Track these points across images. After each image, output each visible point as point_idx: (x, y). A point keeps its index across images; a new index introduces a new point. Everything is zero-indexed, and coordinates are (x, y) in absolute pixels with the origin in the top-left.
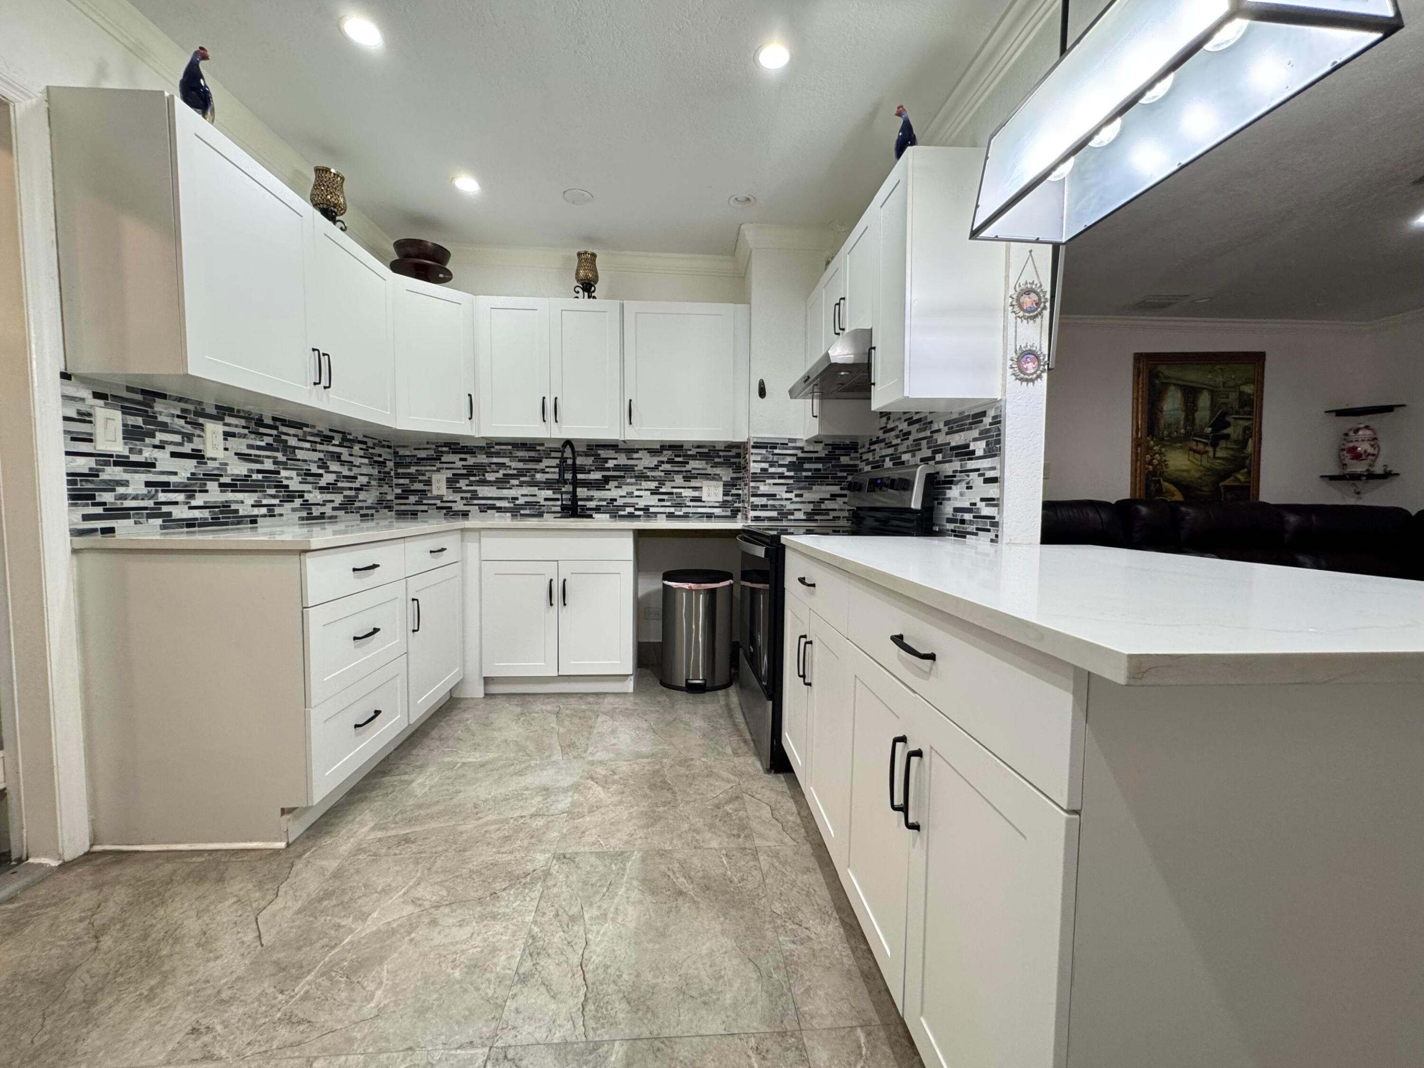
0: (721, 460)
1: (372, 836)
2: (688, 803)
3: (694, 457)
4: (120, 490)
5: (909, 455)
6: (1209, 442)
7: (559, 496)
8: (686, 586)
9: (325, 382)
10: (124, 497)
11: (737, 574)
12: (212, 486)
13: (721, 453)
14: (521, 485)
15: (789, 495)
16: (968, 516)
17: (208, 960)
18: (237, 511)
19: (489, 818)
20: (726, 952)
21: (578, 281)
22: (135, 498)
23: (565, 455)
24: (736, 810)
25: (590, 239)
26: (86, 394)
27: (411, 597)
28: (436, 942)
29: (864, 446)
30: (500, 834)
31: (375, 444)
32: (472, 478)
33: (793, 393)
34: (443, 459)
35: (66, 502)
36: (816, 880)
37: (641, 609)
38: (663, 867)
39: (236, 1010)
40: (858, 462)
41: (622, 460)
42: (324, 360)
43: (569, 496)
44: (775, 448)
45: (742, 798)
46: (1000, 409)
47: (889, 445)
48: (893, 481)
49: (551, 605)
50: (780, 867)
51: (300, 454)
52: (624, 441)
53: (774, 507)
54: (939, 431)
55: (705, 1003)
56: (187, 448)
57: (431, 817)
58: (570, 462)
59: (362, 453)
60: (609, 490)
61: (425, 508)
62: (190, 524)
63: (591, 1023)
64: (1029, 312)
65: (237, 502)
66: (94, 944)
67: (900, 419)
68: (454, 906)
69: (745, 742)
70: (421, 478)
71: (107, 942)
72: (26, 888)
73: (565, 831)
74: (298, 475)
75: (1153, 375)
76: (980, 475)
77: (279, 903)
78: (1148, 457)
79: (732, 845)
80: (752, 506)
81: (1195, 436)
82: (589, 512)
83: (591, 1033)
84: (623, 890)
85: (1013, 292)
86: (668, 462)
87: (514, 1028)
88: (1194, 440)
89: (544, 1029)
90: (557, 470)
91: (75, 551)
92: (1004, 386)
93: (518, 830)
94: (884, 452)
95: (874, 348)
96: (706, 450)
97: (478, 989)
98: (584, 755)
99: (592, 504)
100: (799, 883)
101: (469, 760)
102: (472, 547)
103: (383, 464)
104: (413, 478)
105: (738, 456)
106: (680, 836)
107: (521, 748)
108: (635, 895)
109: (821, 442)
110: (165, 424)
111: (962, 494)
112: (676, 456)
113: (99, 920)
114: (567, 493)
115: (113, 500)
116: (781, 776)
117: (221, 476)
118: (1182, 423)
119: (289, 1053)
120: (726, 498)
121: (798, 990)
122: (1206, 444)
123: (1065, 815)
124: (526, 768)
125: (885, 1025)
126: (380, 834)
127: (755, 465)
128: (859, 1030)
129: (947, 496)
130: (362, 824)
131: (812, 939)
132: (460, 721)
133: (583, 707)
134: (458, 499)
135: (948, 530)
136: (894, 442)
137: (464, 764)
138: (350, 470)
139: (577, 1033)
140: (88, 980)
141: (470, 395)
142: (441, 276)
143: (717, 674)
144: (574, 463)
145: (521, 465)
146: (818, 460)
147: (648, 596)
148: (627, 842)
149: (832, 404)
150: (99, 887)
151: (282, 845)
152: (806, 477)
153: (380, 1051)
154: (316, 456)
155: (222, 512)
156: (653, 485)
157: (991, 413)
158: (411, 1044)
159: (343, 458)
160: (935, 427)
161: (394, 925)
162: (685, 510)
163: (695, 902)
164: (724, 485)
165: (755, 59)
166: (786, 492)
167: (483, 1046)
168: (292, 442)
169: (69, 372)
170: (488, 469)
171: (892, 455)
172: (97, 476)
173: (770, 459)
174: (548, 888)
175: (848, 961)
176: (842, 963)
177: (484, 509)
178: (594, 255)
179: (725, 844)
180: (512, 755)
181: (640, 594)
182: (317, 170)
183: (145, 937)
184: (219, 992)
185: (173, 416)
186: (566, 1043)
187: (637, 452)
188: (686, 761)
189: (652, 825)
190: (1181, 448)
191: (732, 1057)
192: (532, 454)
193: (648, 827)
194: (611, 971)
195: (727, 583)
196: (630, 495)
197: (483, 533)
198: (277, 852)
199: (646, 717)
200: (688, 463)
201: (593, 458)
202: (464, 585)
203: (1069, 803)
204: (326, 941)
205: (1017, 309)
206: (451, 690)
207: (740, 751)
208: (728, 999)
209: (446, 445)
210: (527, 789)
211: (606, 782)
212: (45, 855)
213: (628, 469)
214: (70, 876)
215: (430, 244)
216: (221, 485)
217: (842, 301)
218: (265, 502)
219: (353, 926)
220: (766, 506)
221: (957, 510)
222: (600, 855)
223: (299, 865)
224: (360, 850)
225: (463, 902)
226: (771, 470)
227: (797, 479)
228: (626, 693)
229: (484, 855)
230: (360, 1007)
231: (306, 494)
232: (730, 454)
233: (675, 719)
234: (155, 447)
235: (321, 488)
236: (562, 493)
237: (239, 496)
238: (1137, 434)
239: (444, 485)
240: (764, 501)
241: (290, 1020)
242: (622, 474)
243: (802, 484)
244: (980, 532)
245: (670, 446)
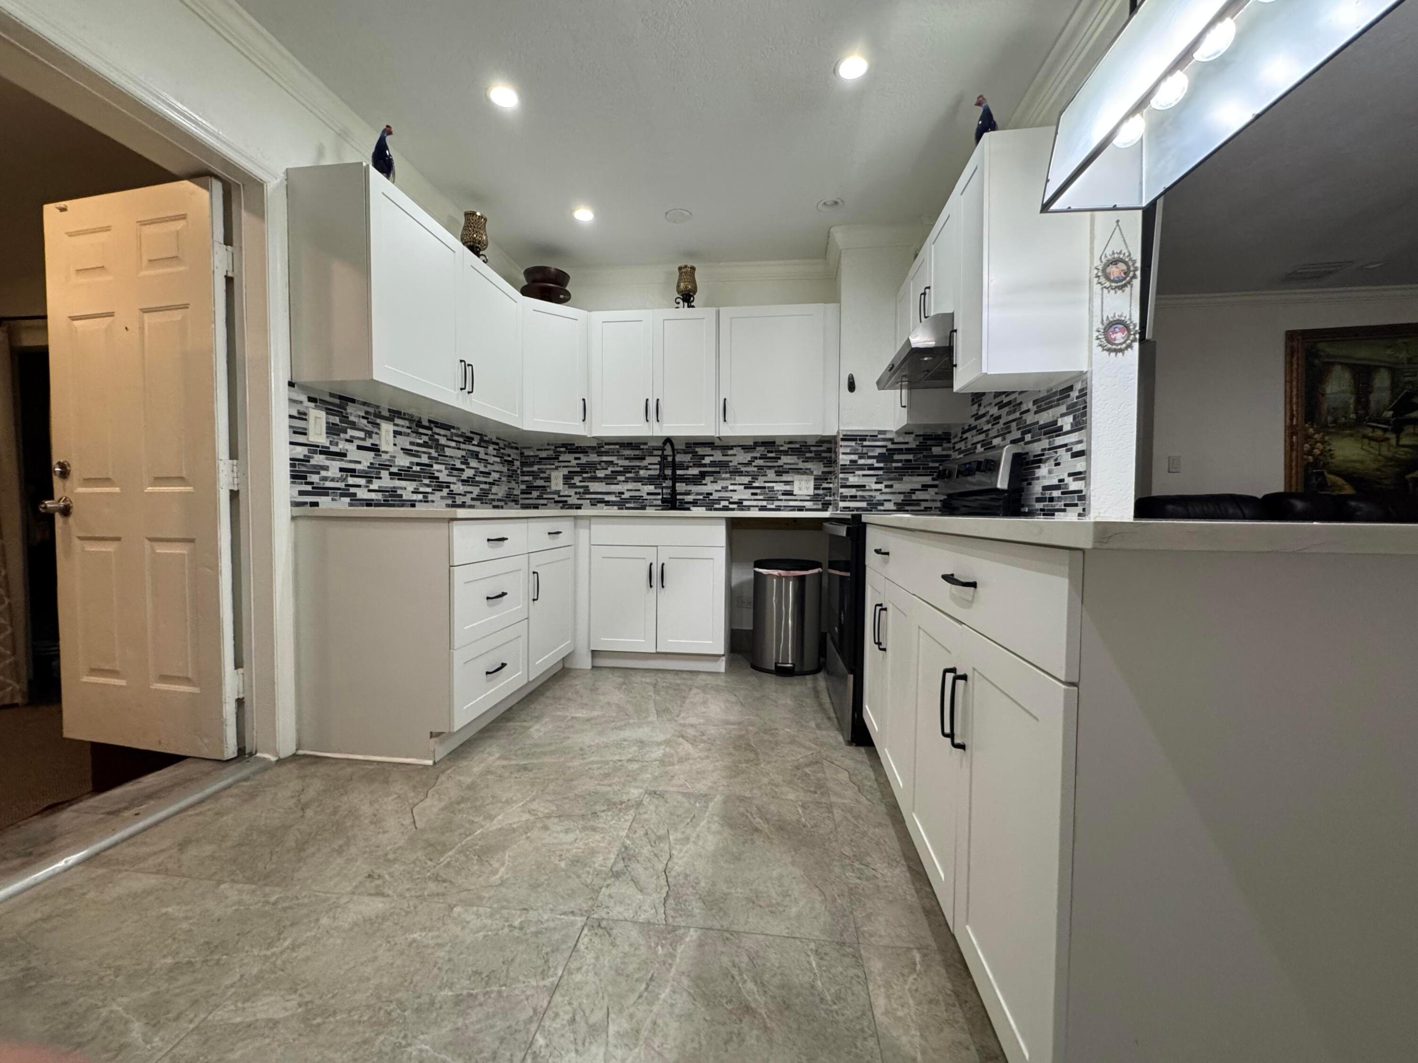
0: (812, 455)
1: (498, 763)
2: (769, 762)
3: (786, 453)
4: (324, 473)
5: (1000, 439)
6: (1390, 428)
7: (659, 491)
8: (775, 572)
9: (468, 388)
10: (325, 479)
11: (826, 564)
12: (384, 474)
13: (813, 449)
14: (626, 481)
15: (878, 486)
16: (1056, 494)
17: (379, 833)
18: (401, 496)
19: (592, 759)
20: (794, 878)
21: (679, 292)
22: (333, 480)
23: (666, 453)
24: (814, 772)
25: (691, 255)
26: (303, 398)
27: (532, 570)
28: (547, 841)
29: (956, 436)
30: (601, 771)
31: (505, 445)
32: (585, 475)
33: (881, 384)
34: (561, 459)
35: (289, 480)
36: (888, 835)
37: (733, 597)
38: (742, 810)
39: (397, 868)
40: (951, 452)
41: (718, 456)
42: (469, 369)
43: (669, 491)
44: (865, 440)
45: (822, 763)
46: (1085, 381)
47: (980, 432)
48: (979, 463)
49: (651, 586)
50: (853, 820)
51: (448, 452)
52: (719, 438)
53: (863, 498)
54: (1028, 411)
55: (772, 912)
56: (368, 443)
57: (544, 754)
58: (670, 459)
59: (495, 452)
60: (706, 484)
61: (545, 502)
62: (369, 503)
63: (671, 913)
64: (1116, 282)
65: (401, 488)
66: (301, 813)
67: (991, 404)
68: (562, 818)
69: (829, 718)
70: (542, 475)
71: (309, 813)
72: (255, 773)
73: (656, 774)
74: (446, 469)
75: (1311, 354)
76: (1067, 450)
77: (428, 802)
78: (1307, 446)
79: (809, 799)
80: (841, 497)
81: (1370, 421)
82: (687, 506)
83: (670, 920)
84: (705, 821)
85: (1099, 263)
86: (760, 458)
87: (607, 907)
88: (1369, 426)
89: (631, 911)
90: (658, 467)
91: (294, 518)
92: (1090, 358)
93: (616, 770)
94: (976, 439)
95: (956, 331)
96: (798, 446)
97: (579, 877)
98: (676, 718)
99: (689, 498)
100: (870, 834)
101: (577, 715)
102: (583, 533)
103: (511, 463)
104: (536, 476)
105: (829, 450)
106: (760, 788)
107: (620, 709)
108: (715, 827)
109: (912, 433)
110: (353, 423)
111: (1050, 472)
112: (769, 452)
113: (304, 798)
114: (666, 487)
115: (318, 481)
116: (862, 749)
117: (391, 466)
118: (1352, 406)
119: (436, 899)
120: (817, 492)
121: (859, 914)
122: (1385, 430)
123: (1063, 686)
124: (625, 725)
125: (942, 951)
126: (505, 763)
127: (844, 457)
128: (915, 951)
129: (1036, 475)
130: (490, 754)
131: (877, 878)
132: (570, 686)
133: (678, 682)
134: (572, 494)
135: (1037, 510)
136: (985, 428)
137: (573, 718)
138: (485, 467)
139: (658, 917)
140: (299, 836)
141: (584, 400)
142: (562, 296)
143: (805, 659)
144: (674, 459)
145: (627, 463)
146: (909, 451)
147: (741, 585)
148: (711, 788)
149: (919, 393)
150: (303, 777)
151: (430, 762)
152: (896, 468)
153: (503, 908)
154: (460, 453)
155: (391, 496)
156: (746, 480)
157: (1078, 386)
158: (526, 907)
159: (481, 456)
160: (1024, 407)
161: (515, 826)
162: (777, 503)
163: (769, 838)
164: (815, 479)
165: (835, 71)
166: (876, 483)
167: (582, 915)
168: (443, 441)
169: (294, 381)
170: (599, 467)
171: (983, 441)
172: (309, 461)
173: (860, 451)
174: (640, 814)
175: (911, 897)
176: (905, 899)
177: (594, 503)
178: (693, 269)
179: (801, 798)
180: (615, 714)
181: (734, 582)
182: (466, 214)
183: (335, 813)
184: (386, 854)
185: (359, 416)
186: (649, 922)
187: (732, 449)
188: (770, 730)
189: (735, 777)
190: (1352, 435)
191: (792, 954)
192: (637, 452)
193: (731, 778)
194: (691, 878)
195: (816, 571)
196: (725, 489)
197: (593, 520)
198: (426, 767)
199: (736, 693)
200: (780, 458)
201: (691, 455)
202: (576, 565)
203: (1067, 675)
204: (462, 830)
205: (1102, 280)
206: (563, 659)
207: (823, 726)
208: (794, 910)
209: (564, 445)
210: (625, 740)
211: (695, 741)
212: (267, 752)
213: (724, 465)
214: (284, 769)
215: (553, 270)
216: (391, 474)
217: (927, 290)
218: (422, 489)
219: (483, 823)
220: (855, 497)
221: (1045, 488)
222: (687, 795)
223: (443, 778)
224: (488, 772)
225: (569, 817)
226: (861, 462)
227: (887, 470)
228: (718, 673)
229: (587, 785)
230: (488, 877)
231: (452, 486)
232: (821, 449)
233: (763, 696)
234: (347, 440)
235: (463, 481)
236: (662, 488)
237: (403, 483)
238: (1292, 420)
239: (561, 481)
240: (853, 492)
241: (436, 878)
242: (718, 469)
243: (892, 475)
244: (1067, 508)
245: (763, 443)
